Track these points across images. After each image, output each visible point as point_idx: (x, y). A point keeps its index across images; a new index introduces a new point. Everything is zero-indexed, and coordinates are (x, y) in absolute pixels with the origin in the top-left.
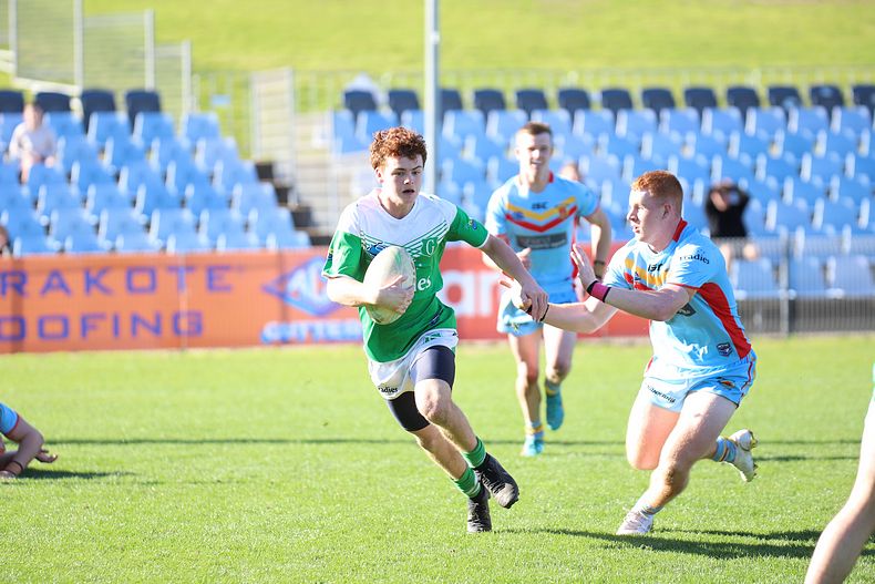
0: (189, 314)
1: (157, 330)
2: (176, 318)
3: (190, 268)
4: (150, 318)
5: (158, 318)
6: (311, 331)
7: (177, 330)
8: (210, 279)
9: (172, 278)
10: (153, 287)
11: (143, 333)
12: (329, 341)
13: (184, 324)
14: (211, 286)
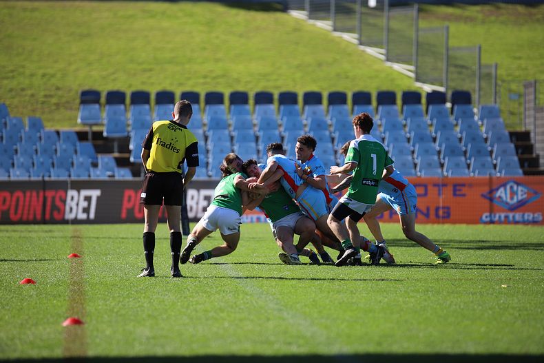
0: (443, 208)
1: (427, 215)
2: (437, 209)
3: (445, 185)
4: (423, 208)
5: (428, 209)
6: (506, 217)
7: (437, 215)
8: (455, 190)
9: (436, 188)
10: (426, 194)
11: (420, 216)
12: (517, 223)
13: (441, 213)
14: (455, 195)
